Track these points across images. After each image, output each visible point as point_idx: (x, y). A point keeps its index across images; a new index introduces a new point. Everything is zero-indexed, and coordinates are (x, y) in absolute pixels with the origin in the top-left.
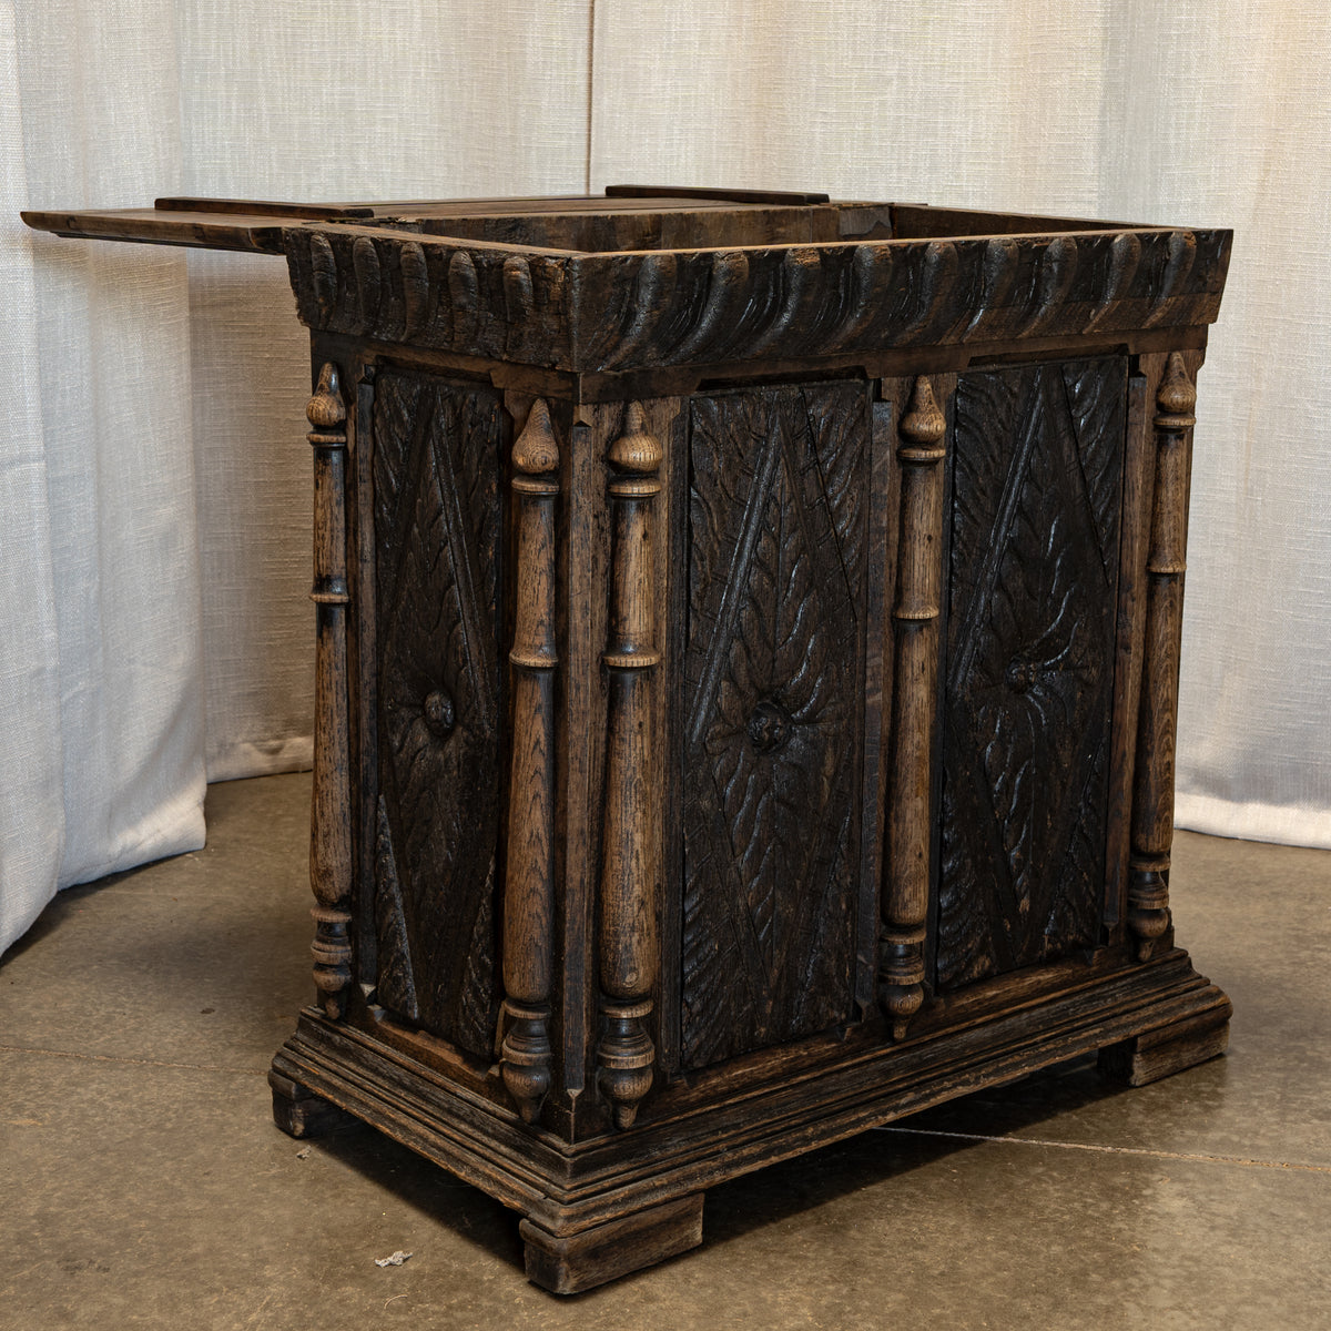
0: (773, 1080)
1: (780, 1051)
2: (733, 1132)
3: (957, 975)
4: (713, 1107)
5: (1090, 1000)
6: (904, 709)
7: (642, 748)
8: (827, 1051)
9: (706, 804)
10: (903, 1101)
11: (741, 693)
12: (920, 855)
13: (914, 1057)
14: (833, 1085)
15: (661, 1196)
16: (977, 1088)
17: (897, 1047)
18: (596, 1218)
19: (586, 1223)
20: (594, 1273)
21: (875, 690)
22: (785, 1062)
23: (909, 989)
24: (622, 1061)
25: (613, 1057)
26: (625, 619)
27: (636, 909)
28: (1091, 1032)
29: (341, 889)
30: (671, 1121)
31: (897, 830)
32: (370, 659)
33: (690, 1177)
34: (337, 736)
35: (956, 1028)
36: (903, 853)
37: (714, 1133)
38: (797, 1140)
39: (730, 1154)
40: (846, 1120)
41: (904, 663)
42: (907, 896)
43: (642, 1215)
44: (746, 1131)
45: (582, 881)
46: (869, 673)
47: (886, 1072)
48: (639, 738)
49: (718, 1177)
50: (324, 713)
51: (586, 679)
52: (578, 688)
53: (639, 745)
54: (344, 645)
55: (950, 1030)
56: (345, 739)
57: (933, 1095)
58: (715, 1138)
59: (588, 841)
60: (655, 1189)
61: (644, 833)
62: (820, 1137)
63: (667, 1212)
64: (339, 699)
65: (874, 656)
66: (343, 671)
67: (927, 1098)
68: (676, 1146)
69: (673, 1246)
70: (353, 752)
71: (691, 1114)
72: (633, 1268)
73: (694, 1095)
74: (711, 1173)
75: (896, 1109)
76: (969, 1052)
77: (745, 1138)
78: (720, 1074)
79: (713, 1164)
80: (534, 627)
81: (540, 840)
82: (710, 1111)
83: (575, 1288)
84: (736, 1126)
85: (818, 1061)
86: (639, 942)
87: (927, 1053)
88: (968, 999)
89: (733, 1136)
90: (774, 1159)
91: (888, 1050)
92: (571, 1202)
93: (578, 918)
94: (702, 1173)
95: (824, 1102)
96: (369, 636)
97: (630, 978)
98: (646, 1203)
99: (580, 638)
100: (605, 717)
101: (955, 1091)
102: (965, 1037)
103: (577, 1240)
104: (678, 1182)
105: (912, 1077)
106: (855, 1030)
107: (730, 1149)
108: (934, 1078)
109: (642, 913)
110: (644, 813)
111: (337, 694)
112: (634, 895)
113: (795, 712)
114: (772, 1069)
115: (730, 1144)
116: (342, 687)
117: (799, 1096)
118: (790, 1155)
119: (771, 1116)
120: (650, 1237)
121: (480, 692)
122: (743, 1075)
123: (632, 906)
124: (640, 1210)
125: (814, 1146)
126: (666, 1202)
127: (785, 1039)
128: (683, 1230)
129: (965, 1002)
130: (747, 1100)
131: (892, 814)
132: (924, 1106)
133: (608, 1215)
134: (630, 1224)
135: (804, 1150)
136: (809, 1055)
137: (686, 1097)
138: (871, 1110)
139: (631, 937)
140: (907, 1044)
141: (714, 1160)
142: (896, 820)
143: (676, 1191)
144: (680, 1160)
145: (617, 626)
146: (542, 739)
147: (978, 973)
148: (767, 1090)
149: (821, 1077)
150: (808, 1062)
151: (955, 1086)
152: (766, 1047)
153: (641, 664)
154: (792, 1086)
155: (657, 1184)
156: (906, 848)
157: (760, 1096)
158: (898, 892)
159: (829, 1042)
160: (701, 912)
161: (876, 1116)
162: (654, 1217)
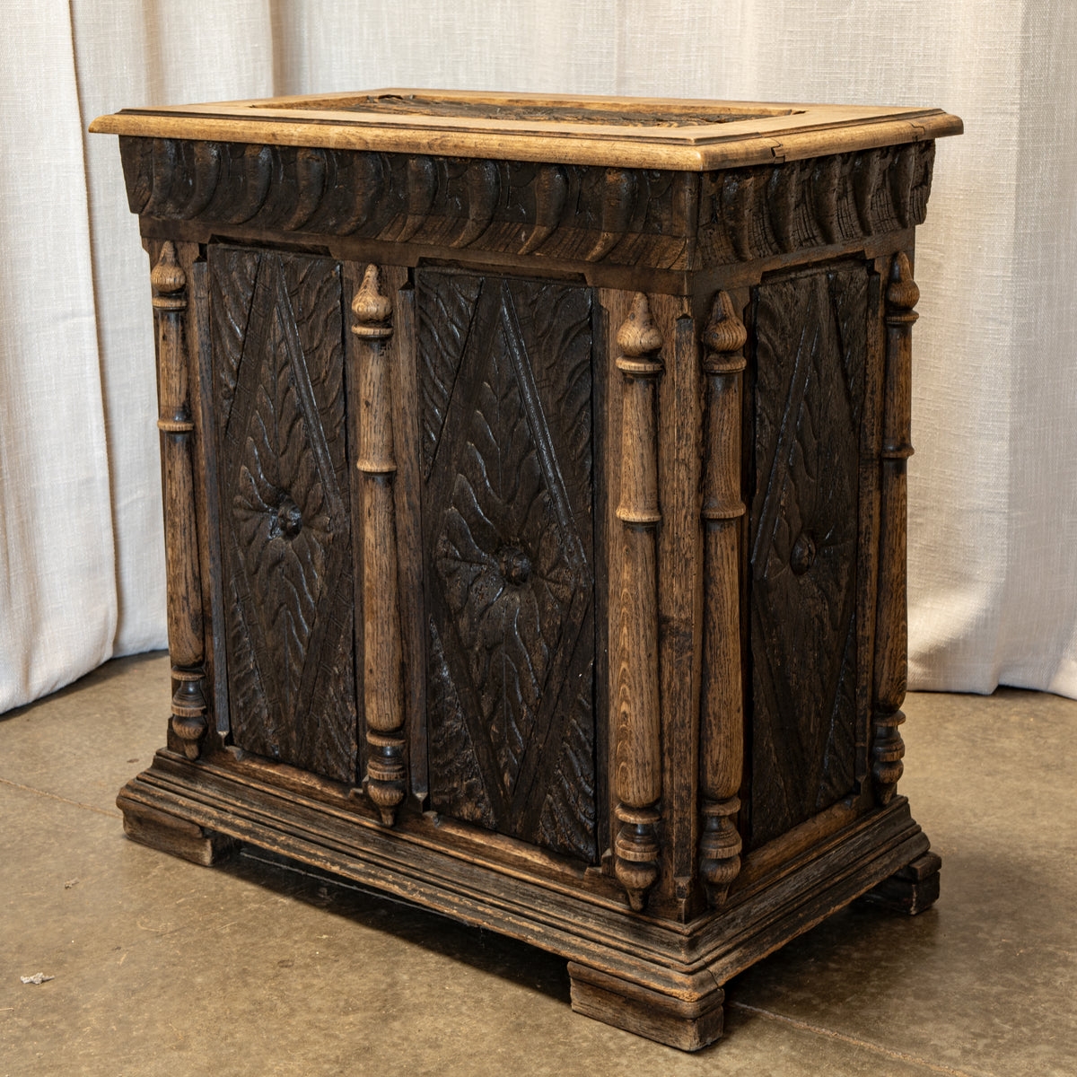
2: (246, 806)
4: (243, 781)
5: (562, 905)
10: (352, 866)
13: (391, 844)
28: (531, 927)
35: (431, 845)
37: (237, 799)
38: (269, 838)
39: (230, 817)
44: (252, 811)
55: (426, 844)
57: (374, 877)
67: (369, 875)
69: (190, 854)
74: (210, 818)
75: (343, 866)
77: (246, 814)
84: (251, 804)
89: (244, 809)
90: (247, 838)
101: (391, 886)
114: (294, 784)
118: (257, 842)
125: (275, 848)
126: (175, 815)
130: (265, 791)
132: (362, 879)
133: (144, 800)
135: (267, 846)
136: (321, 791)
138: (328, 855)
141: (219, 813)
147: (468, 815)
149: (318, 811)
151: (394, 883)
157: (273, 795)
159: (339, 792)
161: (327, 861)
162: (168, 820)
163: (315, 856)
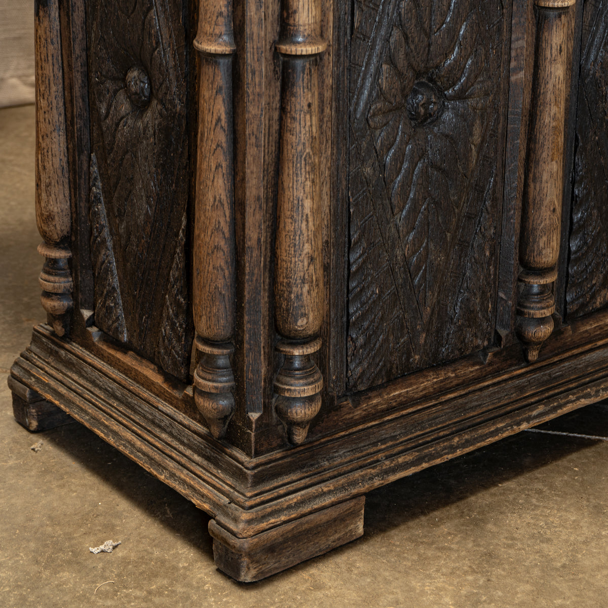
0: (426, 398)
1: (431, 374)
2: (390, 443)
3: (583, 306)
4: (373, 423)
6: (543, 86)
7: (311, 126)
8: (472, 372)
9: (368, 170)
10: (535, 413)
11: (400, 75)
12: (554, 210)
13: (545, 375)
14: (477, 400)
15: (328, 500)
16: (598, 399)
17: (531, 368)
18: (272, 520)
19: (264, 525)
20: (272, 564)
21: (519, 69)
22: (436, 383)
23: (542, 321)
24: (295, 390)
25: (287, 387)
26: (295, 12)
27: (306, 264)
29: (62, 231)
30: (337, 436)
31: (535, 189)
32: (80, 36)
33: (354, 483)
34: (54, 102)
35: (580, 350)
36: (540, 208)
37: (375, 444)
38: (445, 448)
39: (387, 463)
40: (486, 431)
41: (544, 45)
42: (541, 245)
43: (312, 517)
44: (402, 442)
45: (259, 240)
46: (513, 54)
47: (521, 389)
48: (308, 117)
49: (377, 483)
50: (43, 81)
51: (260, 65)
52: (253, 73)
53: (308, 124)
54: (57, 23)
55: (575, 351)
56: (61, 104)
57: (560, 406)
58: (375, 449)
59: (264, 206)
60: (323, 494)
61: (313, 199)
62: (464, 446)
63: (333, 513)
64: (56, 70)
65: (518, 40)
66: (57, 45)
67: (555, 409)
68: (342, 457)
69: (339, 539)
70: (69, 115)
71: (355, 429)
72: (304, 558)
73: (358, 413)
74: (371, 479)
75: (528, 420)
76: (590, 370)
77: (400, 448)
78: (380, 395)
79: (373, 471)
80: (215, 18)
81: (223, 205)
82: (372, 427)
83: (254, 577)
84: (393, 438)
85: (464, 381)
86: (309, 292)
87: (556, 371)
88: (591, 325)
89: (391, 446)
90: (425, 465)
91: (523, 370)
92: (251, 507)
93: (256, 271)
94: (363, 479)
95: (468, 416)
96: (78, 16)
97: (302, 322)
98: (316, 507)
99: (255, 29)
100: (278, 98)
101: (578, 403)
102: (587, 357)
103: (256, 540)
104: (343, 488)
105: (542, 392)
106: (495, 355)
107: (387, 458)
108: (561, 392)
109: (312, 267)
110: (313, 182)
111: (53, 65)
112: (305, 252)
113: (448, 89)
114: (424, 389)
115: (387, 453)
116: (57, 60)
117: (448, 411)
118: (438, 461)
119: (423, 428)
120: (319, 533)
121: (171, 71)
122: (399, 395)
123: (302, 261)
124: (311, 513)
125: (459, 453)
126: (333, 505)
127: (436, 364)
128: (347, 526)
129: (588, 328)
130: (403, 416)
131: (531, 175)
132: (552, 416)
133: (283, 518)
134: (302, 524)
135: (450, 456)
136: (457, 376)
137: (351, 415)
138: (508, 421)
139: (302, 288)
140: (539, 365)
141: (373, 468)
142: (534, 180)
143: (341, 495)
144: (345, 469)
145: (288, 17)
146: (223, 117)
147: (600, 303)
148: (419, 407)
149: (467, 394)
150: (455, 382)
151: (578, 399)
152: (419, 371)
153: (310, 52)
154: (441, 403)
155: (325, 489)
156: (541, 204)
157: (414, 413)
158: (534, 242)
159: (474, 365)
160: (364, 262)
161: (512, 426)
162: (322, 517)
163: (497, 431)
